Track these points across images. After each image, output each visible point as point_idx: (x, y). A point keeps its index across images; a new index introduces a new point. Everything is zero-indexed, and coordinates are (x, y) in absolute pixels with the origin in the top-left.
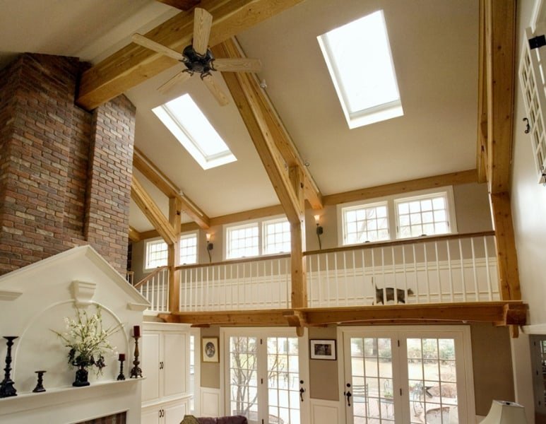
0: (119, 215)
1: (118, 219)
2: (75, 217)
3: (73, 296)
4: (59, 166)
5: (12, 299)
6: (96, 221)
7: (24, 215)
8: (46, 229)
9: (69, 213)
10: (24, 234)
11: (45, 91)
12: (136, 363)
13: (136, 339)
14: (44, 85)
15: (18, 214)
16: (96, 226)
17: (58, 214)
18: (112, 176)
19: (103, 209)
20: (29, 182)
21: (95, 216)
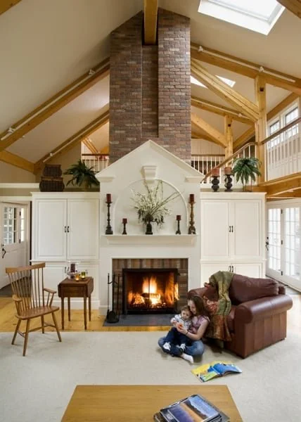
0: (182, 111)
1: (181, 114)
2: (151, 123)
3: (144, 176)
4: (136, 93)
5: (110, 181)
6: (164, 122)
7: (119, 132)
8: (132, 137)
9: (147, 121)
10: (120, 143)
11: (123, 49)
12: (192, 223)
13: (192, 205)
14: (123, 46)
15: (116, 132)
16: (164, 125)
17: (138, 125)
18: (174, 83)
19: (169, 111)
20: (120, 110)
21: (163, 118)
